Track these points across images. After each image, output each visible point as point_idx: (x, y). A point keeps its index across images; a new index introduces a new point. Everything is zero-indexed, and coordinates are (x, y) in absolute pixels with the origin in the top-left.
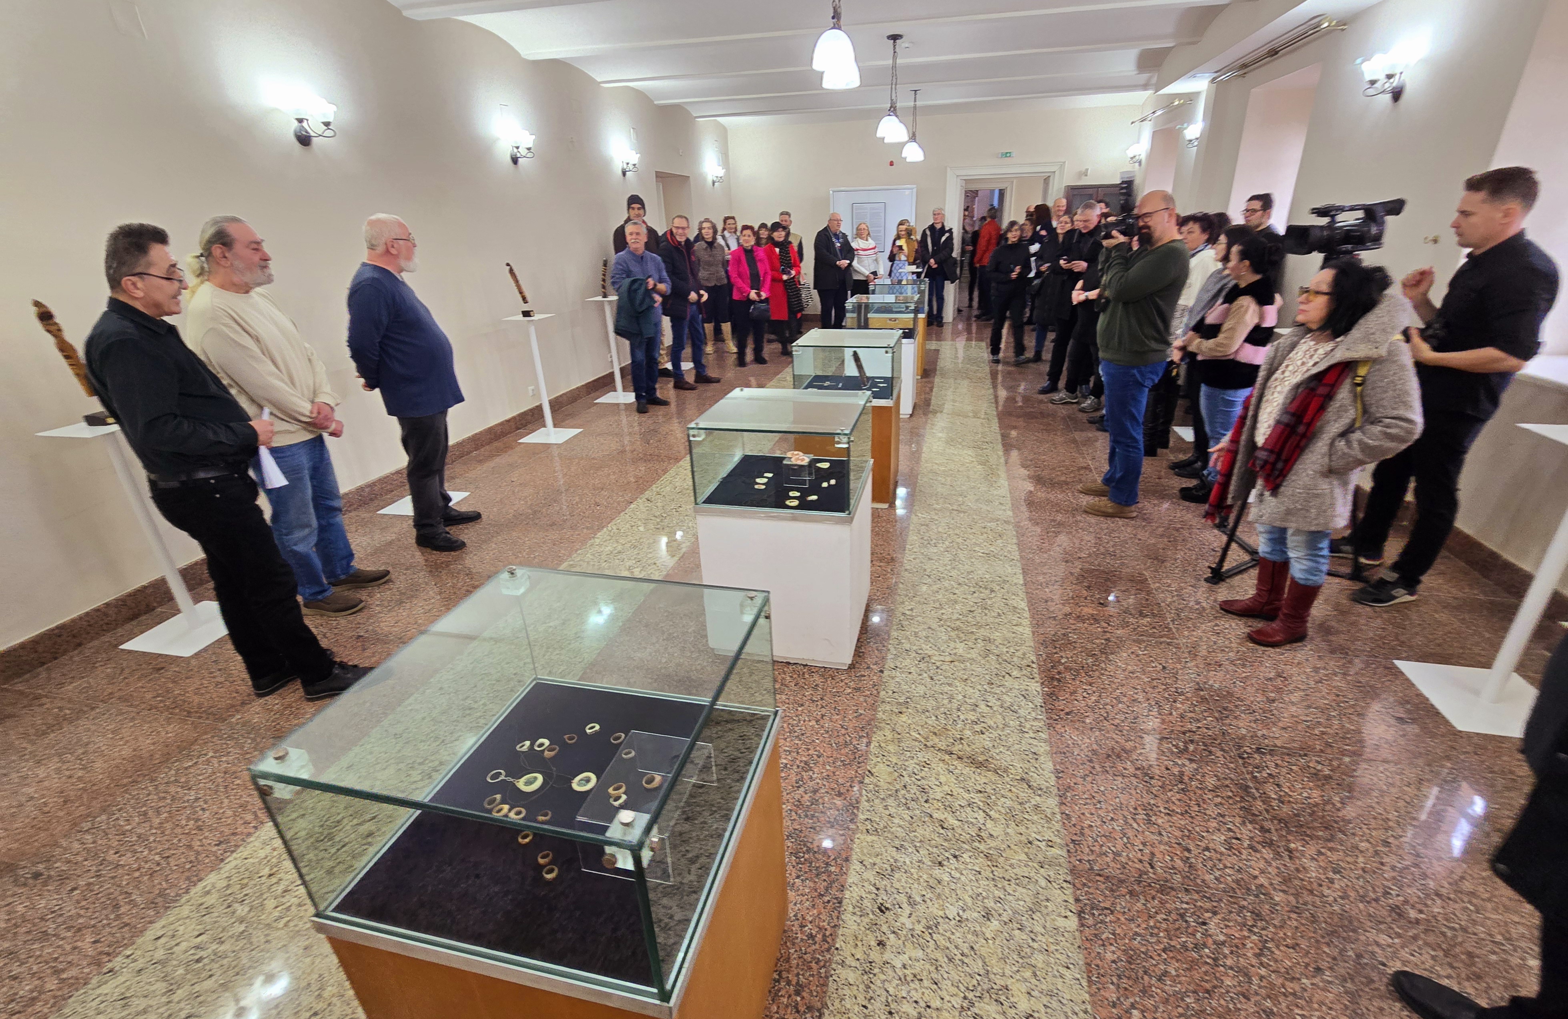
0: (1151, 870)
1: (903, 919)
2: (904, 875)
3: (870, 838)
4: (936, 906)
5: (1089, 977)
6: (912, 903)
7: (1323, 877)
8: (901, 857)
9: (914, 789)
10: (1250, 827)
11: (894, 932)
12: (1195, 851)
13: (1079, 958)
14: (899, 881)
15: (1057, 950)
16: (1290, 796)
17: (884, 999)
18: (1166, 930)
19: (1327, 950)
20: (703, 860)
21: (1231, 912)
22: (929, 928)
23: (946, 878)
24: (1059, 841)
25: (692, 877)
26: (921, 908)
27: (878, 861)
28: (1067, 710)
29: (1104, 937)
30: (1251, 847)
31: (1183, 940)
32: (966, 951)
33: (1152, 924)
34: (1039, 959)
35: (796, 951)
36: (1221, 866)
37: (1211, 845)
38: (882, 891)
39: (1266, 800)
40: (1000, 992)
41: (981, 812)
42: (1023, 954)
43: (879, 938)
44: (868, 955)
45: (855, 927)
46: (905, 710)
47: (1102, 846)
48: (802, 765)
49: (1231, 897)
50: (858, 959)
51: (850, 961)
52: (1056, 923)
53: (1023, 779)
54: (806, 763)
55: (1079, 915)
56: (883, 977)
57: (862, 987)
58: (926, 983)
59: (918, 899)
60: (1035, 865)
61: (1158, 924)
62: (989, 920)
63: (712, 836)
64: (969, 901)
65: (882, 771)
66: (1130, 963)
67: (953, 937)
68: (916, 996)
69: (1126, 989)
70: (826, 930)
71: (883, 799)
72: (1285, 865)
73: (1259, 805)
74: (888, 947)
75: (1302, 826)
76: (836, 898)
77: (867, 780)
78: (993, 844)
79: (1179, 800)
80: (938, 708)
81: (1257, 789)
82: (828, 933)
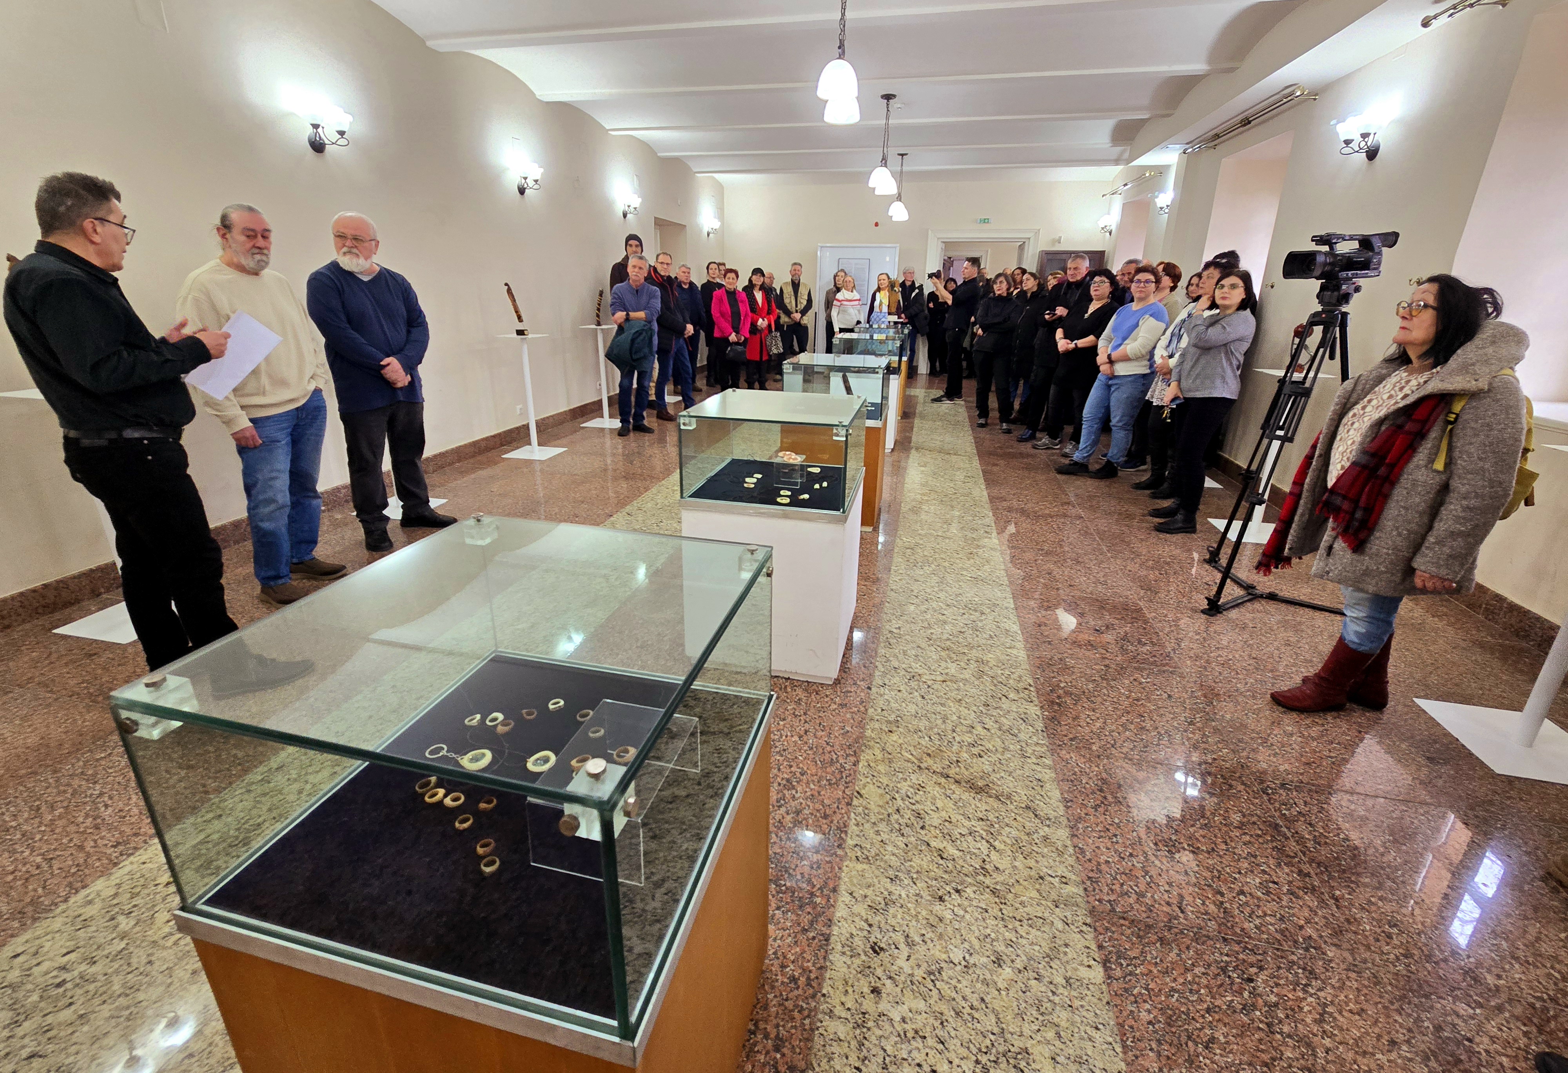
0: (1181, 915)
1: (901, 962)
2: (900, 910)
3: (860, 867)
4: (938, 947)
5: (1122, 1040)
6: (910, 944)
7: (1378, 930)
8: (897, 890)
9: (908, 814)
10: (1287, 870)
11: (890, 978)
12: (1229, 895)
13: (1108, 1016)
14: (895, 916)
15: (1082, 1006)
16: (1327, 838)
17: (880, 1060)
18: (1207, 986)
19: (1397, 1018)
20: (669, 884)
21: (1279, 968)
22: (931, 973)
23: (948, 915)
24: (1074, 877)
25: (657, 904)
26: (921, 949)
27: (869, 892)
28: (1071, 736)
29: (1135, 992)
30: (1292, 893)
31: (1229, 998)
32: (975, 1003)
33: (1189, 978)
34: (1062, 1017)
35: (775, 996)
36: (1260, 913)
37: (1245, 889)
38: (875, 928)
39: (1301, 841)
40: (1019, 1057)
41: (984, 842)
42: (1042, 1010)
43: (873, 984)
44: (861, 1004)
45: (845, 970)
46: (895, 729)
47: (1122, 885)
48: (784, 782)
49: (1278, 949)
50: (849, 1009)
51: (839, 1011)
52: (1079, 973)
53: (1028, 808)
54: (788, 780)
55: (1104, 966)
56: (879, 1033)
57: (854, 1043)
58: (930, 1042)
59: (917, 939)
60: (1049, 904)
61: (1197, 979)
62: (1000, 966)
63: (681, 858)
64: (976, 942)
65: (872, 794)
66: (1169, 1025)
67: (959, 986)
68: (919, 1057)
69: (1168, 1058)
70: (810, 971)
71: (874, 823)
72: (1333, 915)
73: (1293, 846)
74: (884, 995)
75: (1344, 871)
76: (822, 935)
77: (855, 802)
78: (1000, 878)
79: (1204, 837)
80: (931, 728)
81: (1288, 828)
82: (813, 976)
